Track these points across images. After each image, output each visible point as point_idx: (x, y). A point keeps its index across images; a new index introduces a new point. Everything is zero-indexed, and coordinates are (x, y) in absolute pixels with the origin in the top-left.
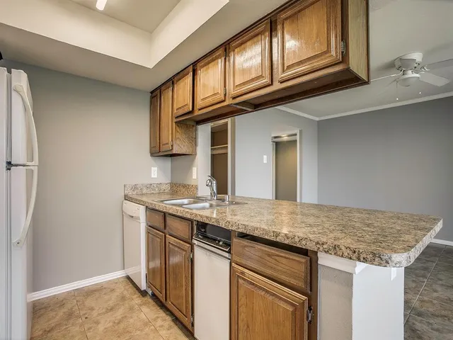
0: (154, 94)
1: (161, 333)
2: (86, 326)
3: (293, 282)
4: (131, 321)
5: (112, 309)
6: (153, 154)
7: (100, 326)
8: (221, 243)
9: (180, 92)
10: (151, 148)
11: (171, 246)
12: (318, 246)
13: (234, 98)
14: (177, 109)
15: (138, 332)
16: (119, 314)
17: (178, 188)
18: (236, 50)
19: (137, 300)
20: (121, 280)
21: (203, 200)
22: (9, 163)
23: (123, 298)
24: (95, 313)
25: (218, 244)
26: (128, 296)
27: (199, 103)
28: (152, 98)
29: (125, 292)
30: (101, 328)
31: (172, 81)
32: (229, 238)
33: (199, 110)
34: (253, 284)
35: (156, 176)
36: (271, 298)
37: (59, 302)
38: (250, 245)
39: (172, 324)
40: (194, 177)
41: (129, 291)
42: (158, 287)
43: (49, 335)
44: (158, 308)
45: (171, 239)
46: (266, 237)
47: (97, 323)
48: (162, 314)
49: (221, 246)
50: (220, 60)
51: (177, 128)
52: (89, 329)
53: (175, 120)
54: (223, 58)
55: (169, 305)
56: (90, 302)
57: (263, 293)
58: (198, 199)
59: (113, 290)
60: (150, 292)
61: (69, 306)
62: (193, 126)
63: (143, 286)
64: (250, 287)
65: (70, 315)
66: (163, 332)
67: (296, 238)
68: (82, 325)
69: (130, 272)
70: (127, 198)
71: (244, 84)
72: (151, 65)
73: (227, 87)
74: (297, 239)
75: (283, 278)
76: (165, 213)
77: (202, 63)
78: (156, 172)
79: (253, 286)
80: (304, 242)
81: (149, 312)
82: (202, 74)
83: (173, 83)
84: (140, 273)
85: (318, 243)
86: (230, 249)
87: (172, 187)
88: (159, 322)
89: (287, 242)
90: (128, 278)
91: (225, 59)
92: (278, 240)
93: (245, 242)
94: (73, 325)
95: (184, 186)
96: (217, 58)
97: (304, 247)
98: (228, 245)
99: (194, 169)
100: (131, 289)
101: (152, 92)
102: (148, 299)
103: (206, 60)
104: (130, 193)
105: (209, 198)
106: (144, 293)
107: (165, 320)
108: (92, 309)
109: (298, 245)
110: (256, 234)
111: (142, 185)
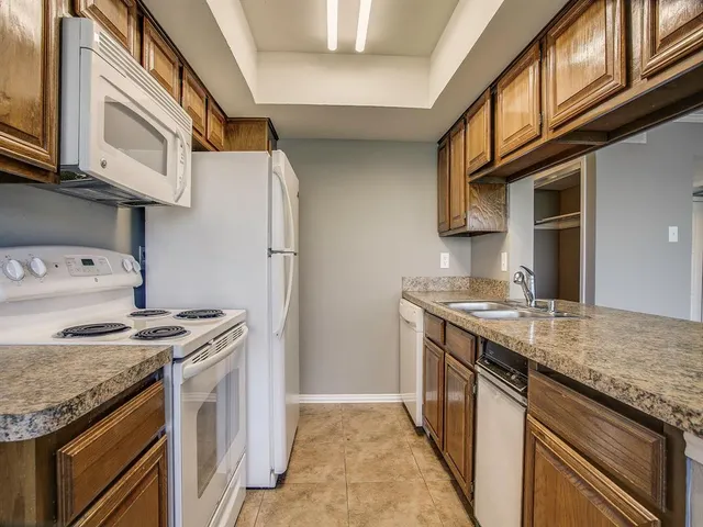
0: (443, 144)
1: (431, 491)
2: (347, 449)
3: (627, 475)
4: (397, 462)
5: (377, 439)
6: (441, 233)
7: (361, 454)
8: (513, 377)
9: (475, 134)
10: (439, 225)
11: (450, 370)
12: (679, 416)
13: (556, 129)
14: (471, 162)
15: (401, 479)
16: (385, 447)
17: (481, 284)
18: (558, 41)
19: (409, 438)
20: (395, 406)
21: (512, 306)
22: (270, 249)
23: (393, 430)
24: (358, 437)
25: (508, 378)
26: (400, 428)
27: (501, 148)
28: (440, 150)
29: (397, 423)
30: (361, 457)
31: (464, 120)
32: (525, 371)
33: (503, 158)
34: (558, 459)
35: (447, 266)
36: (586, 493)
37: (325, 412)
38: (553, 387)
39: (450, 485)
40: (504, 268)
41: (403, 423)
42: (435, 426)
43: (312, 444)
44: (435, 458)
45: (450, 360)
46: (578, 379)
47: (358, 449)
48: (438, 466)
49: (513, 382)
50: (531, 68)
51: (474, 191)
52: (349, 453)
53: (469, 180)
54: (537, 63)
55: (446, 455)
56: (355, 423)
57: (573, 480)
58: (506, 304)
59: (383, 417)
60: (428, 433)
61: (333, 420)
62: (501, 185)
63: (419, 421)
64: (552, 462)
65: (333, 431)
66: (435, 492)
67: (631, 390)
68: (342, 446)
69: (407, 397)
70: (405, 296)
71: (573, 98)
72: (429, 105)
73: (544, 112)
74: (633, 394)
75: (609, 462)
76: (445, 321)
77: (504, 81)
78: (447, 260)
79: (558, 464)
80: (647, 402)
81: (422, 458)
82: (504, 100)
83: (465, 123)
84: (415, 403)
85: (677, 410)
86: (526, 390)
87: (472, 282)
88: (432, 477)
89: (613, 394)
90: (404, 405)
91: (540, 63)
92: (598, 388)
93: (546, 382)
94: (335, 442)
95: (489, 282)
96: (526, 66)
97: (647, 412)
98: (523, 381)
99: (504, 256)
100: (406, 423)
101: (440, 142)
102: (424, 441)
103: (510, 74)
104: (409, 288)
105: (524, 304)
106: (420, 431)
107: (441, 477)
108: (356, 431)
109: (635, 406)
110: (563, 369)
111: (427, 278)
